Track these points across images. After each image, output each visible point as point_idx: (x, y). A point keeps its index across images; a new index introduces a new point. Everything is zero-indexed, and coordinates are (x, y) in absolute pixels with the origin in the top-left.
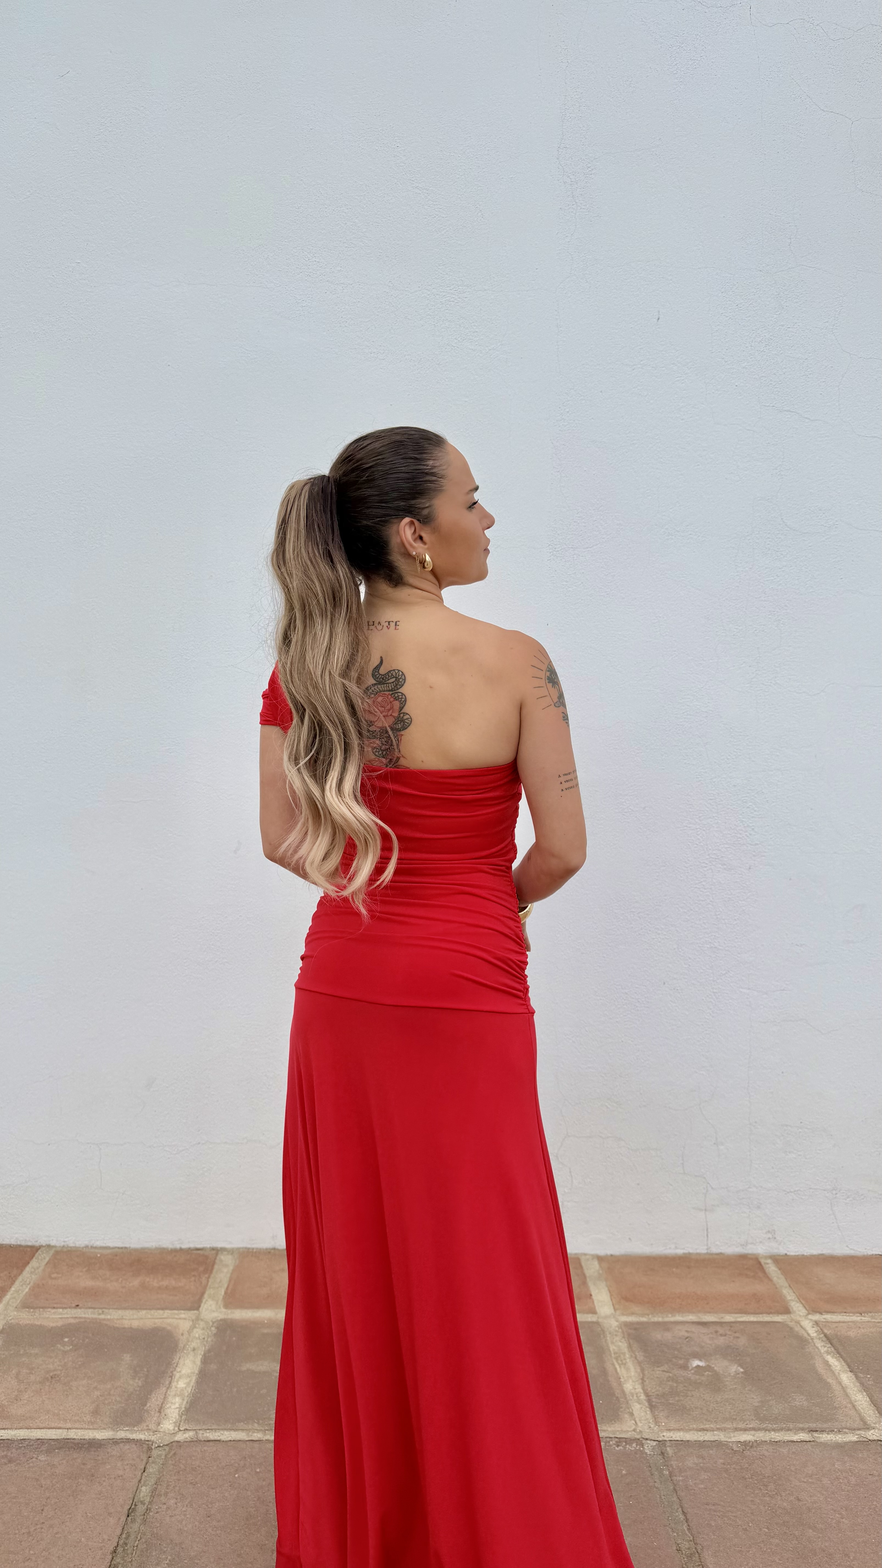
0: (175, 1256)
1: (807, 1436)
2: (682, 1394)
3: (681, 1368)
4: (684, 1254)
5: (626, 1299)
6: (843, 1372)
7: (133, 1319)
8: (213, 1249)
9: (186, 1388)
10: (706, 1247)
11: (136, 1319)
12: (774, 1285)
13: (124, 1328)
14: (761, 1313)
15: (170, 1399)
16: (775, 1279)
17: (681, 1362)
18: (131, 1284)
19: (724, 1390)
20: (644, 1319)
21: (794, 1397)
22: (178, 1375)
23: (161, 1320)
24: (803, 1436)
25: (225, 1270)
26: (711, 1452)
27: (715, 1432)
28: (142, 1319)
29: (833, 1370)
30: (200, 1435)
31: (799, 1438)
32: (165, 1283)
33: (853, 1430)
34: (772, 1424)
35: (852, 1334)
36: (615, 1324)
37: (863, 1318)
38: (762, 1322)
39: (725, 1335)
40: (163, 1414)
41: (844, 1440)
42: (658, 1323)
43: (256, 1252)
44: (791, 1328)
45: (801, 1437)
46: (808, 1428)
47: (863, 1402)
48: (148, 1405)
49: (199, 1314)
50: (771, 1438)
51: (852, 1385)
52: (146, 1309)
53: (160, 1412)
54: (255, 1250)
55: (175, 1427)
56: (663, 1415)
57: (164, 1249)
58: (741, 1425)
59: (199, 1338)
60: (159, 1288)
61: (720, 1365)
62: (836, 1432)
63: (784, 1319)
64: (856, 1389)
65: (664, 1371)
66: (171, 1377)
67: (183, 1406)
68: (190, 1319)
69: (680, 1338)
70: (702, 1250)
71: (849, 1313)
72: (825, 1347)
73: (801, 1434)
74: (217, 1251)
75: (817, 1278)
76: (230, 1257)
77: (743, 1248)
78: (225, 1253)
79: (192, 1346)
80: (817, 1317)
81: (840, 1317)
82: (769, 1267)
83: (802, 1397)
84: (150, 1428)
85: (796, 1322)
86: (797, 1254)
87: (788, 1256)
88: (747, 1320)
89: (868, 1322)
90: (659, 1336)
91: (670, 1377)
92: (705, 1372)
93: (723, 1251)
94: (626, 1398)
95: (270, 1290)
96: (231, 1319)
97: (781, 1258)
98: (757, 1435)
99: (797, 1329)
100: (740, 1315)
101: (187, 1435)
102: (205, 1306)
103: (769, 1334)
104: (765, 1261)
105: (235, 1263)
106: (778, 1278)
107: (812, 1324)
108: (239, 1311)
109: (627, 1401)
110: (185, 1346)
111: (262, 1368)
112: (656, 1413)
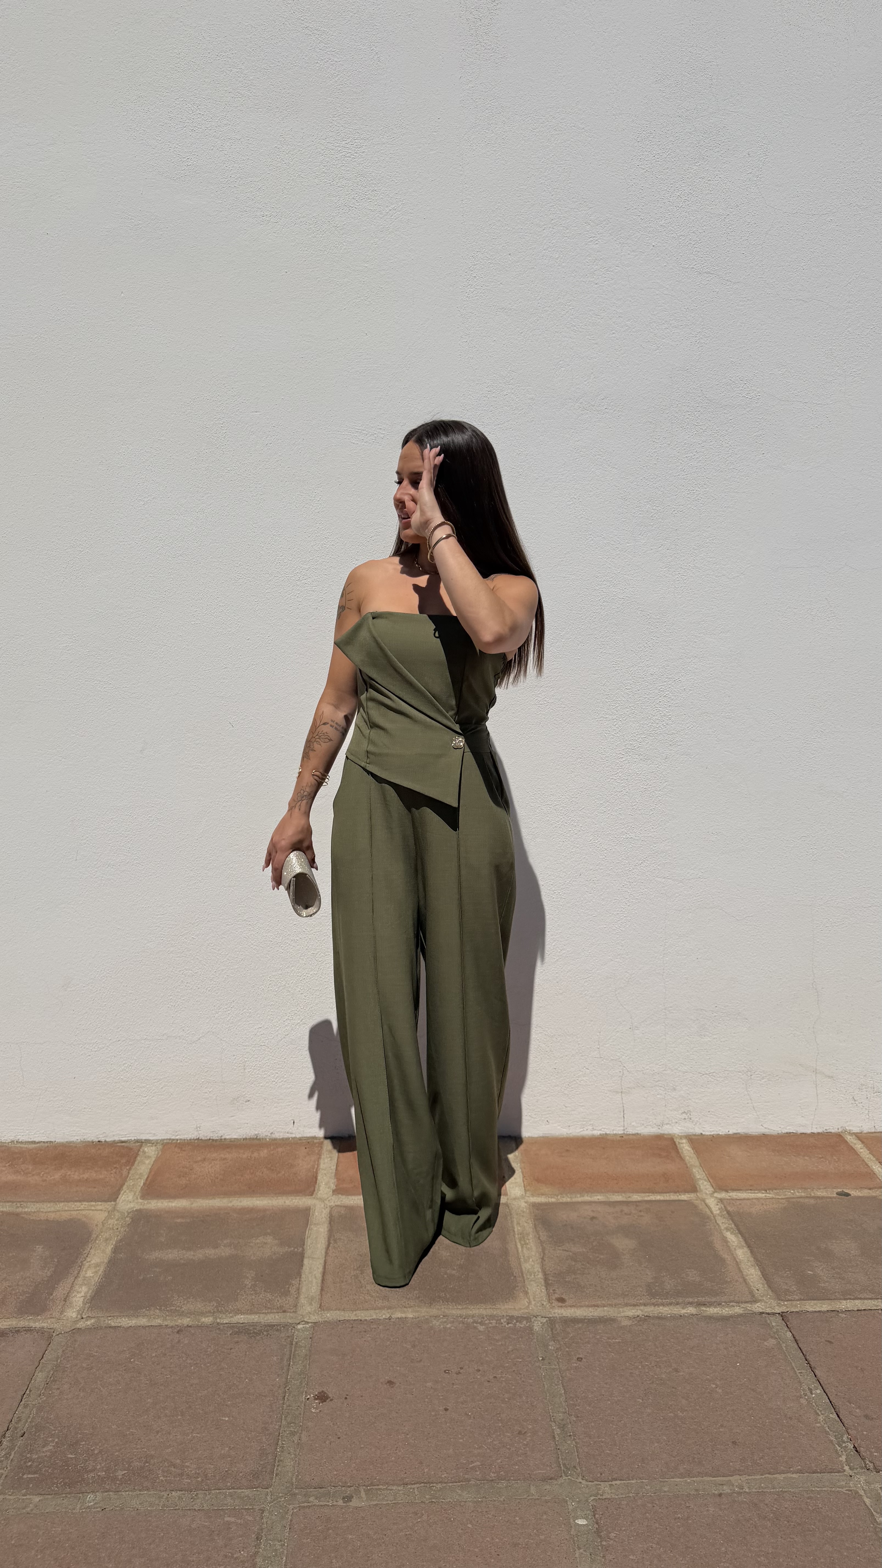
0: (99, 1149)
1: (695, 1309)
2: (579, 1272)
3: (581, 1246)
4: (600, 1135)
5: (538, 1180)
6: (739, 1248)
7: (50, 1212)
8: (137, 1141)
9: (93, 1277)
10: (623, 1128)
11: (54, 1212)
12: (686, 1164)
13: (40, 1220)
14: (668, 1193)
15: (77, 1287)
16: (687, 1158)
17: (582, 1241)
18: (53, 1178)
19: (621, 1268)
20: (553, 1200)
21: (688, 1273)
22: (87, 1264)
23: (78, 1212)
24: (691, 1310)
25: (147, 1162)
26: (598, 1327)
27: (605, 1308)
28: (58, 1211)
29: (730, 1246)
30: (102, 1323)
31: (686, 1312)
32: (86, 1176)
33: (739, 1302)
34: (662, 1299)
35: (754, 1210)
36: (523, 1204)
37: (767, 1195)
38: (669, 1201)
39: (630, 1214)
40: (68, 1302)
41: (730, 1312)
42: (566, 1203)
43: (179, 1143)
44: (696, 1207)
45: (689, 1311)
46: (697, 1302)
47: (754, 1276)
48: (54, 1295)
49: (115, 1205)
50: (660, 1313)
51: (746, 1260)
52: (64, 1202)
53: (65, 1300)
54: (179, 1141)
55: (77, 1315)
57: (89, 1142)
58: (632, 1301)
59: (113, 1228)
60: (80, 1180)
61: (620, 1242)
62: (723, 1306)
63: (690, 1197)
64: (749, 1264)
65: (563, 1250)
66: (80, 1266)
67: (89, 1295)
68: (106, 1209)
69: (585, 1218)
70: (619, 1131)
71: (754, 1190)
72: (725, 1223)
73: (689, 1308)
74: (141, 1143)
75: (729, 1156)
76: (154, 1148)
77: (659, 1129)
78: (149, 1144)
79: (104, 1237)
80: (723, 1195)
81: (745, 1194)
82: (684, 1147)
83: (695, 1272)
84: (53, 1316)
85: (701, 1200)
86: (712, 1133)
87: (703, 1135)
88: (654, 1199)
89: (772, 1198)
90: (564, 1217)
91: (569, 1256)
92: (605, 1250)
93: (639, 1132)
94: (523, 1277)
95: (189, 1180)
96: (146, 1210)
97: (696, 1137)
98: (646, 1310)
99: (701, 1207)
100: (647, 1194)
101: (89, 1323)
102: (122, 1198)
103: (673, 1212)
104: (680, 1141)
105: (157, 1155)
106: (690, 1157)
107: (716, 1201)
108: (155, 1201)
109: (524, 1280)
110: (97, 1236)
111: (171, 1256)
112: (551, 1291)
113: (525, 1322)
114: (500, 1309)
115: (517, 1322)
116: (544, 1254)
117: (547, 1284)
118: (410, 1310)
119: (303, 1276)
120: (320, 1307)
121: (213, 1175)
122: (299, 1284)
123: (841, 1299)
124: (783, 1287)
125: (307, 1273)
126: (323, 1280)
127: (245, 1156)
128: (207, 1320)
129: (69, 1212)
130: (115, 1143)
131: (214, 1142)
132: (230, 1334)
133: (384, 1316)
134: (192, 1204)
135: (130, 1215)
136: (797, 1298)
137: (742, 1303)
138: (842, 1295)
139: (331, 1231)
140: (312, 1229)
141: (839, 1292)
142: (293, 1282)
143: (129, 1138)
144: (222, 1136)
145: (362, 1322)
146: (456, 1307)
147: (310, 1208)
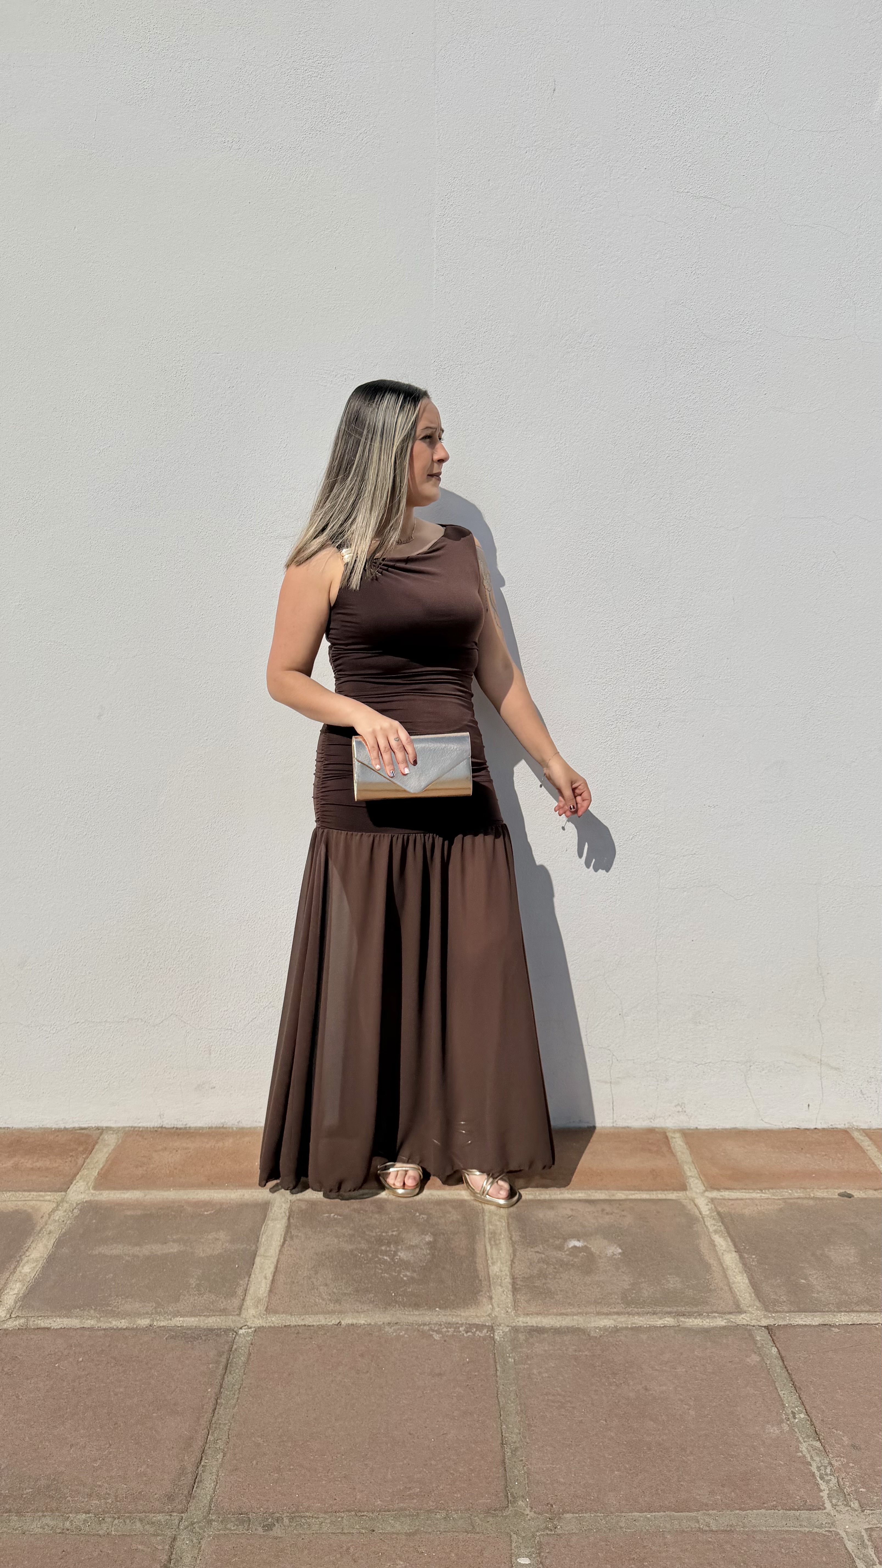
0: (57, 1136)
1: (673, 1320)
2: (550, 1276)
3: (555, 1248)
6: (728, 1252)
8: (98, 1128)
9: (30, 1273)
10: (612, 1121)
12: (677, 1160)
14: (656, 1190)
15: (11, 1285)
16: (679, 1154)
17: (557, 1242)
18: (4, 1166)
19: (596, 1273)
20: (530, 1197)
21: (669, 1279)
22: (26, 1259)
23: (25, 1202)
24: (669, 1321)
25: (105, 1150)
26: (565, 1338)
27: (575, 1317)
28: (5, 1201)
29: (718, 1250)
30: (31, 1323)
31: (663, 1322)
32: (38, 1164)
33: (722, 1313)
34: (638, 1308)
35: (746, 1212)
37: (763, 1195)
38: (655, 1199)
39: (612, 1214)
41: (712, 1324)
42: (545, 1201)
43: (142, 1131)
44: (684, 1207)
45: (666, 1322)
46: (676, 1313)
47: (742, 1284)
49: (66, 1196)
50: (634, 1323)
51: (734, 1266)
52: (12, 1191)
54: (141, 1129)
55: (7, 1314)
56: (524, 1299)
57: (48, 1128)
58: (605, 1310)
59: (59, 1220)
60: (32, 1169)
61: (597, 1245)
62: (704, 1317)
63: (678, 1196)
64: (736, 1270)
65: (537, 1252)
66: (18, 1261)
67: (22, 1292)
68: (55, 1200)
69: (563, 1217)
70: (608, 1123)
71: (748, 1189)
72: (714, 1225)
73: (666, 1319)
74: (101, 1130)
75: (724, 1153)
76: (115, 1136)
77: (651, 1122)
78: (111, 1132)
79: (48, 1230)
80: (715, 1194)
81: (738, 1194)
82: (676, 1142)
83: (677, 1279)
85: (690, 1200)
86: (708, 1128)
87: (700, 1129)
88: (639, 1198)
89: (767, 1199)
90: (541, 1216)
91: (542, 1258)
92: (580, 1252)
93: (629, 1125)
94: (490, 1281)
95: (146, 1170)
96: (97, 1201)
97: (691, 1131)
98: (619, 1320)
99: (689, 1207)
100: (633, 1192)
101: (17, 1323)
102: (73, 1188)
103: (658, 1212)
104: (673, 1135)
105: (117, 1143)
106: (683, 1153)
107: (707, 1201)
108: (107, 1192)
109: (490, 1284)
110: (41, 1229)
111: (115, 1252)
112: (518, 1297)
113: (485, 1331)
114: (460, 1315)
115: (476, 1331)
116: (515, 1255)
117: (515, 1289)
118: (362, 1316)
119: (253, 1276)
120: (266, 1310)
121: (172, 1165)
122: (248, 1284)
123: (835, 1312)
124: (772, 1297)
125: (257, 1273)
126: (273, 1281)
127: (208, 1146)
128: (144, 1322)
129: (16, 1202)
130: (76, 1130)
131: (178, 1130)
132: (166, 1339)
133: (333, 1322)
134: (145, 1196)
135: (79, 1206)
136: (786, 1309)
137: (725, 1313)
138: (837, 1308)
139: (288, 1227)
140: (268, 1225)
141: (833, 1304)
142: (241, 1282)
143: (90, 1125)
144: (186, 1125)
145: (309, 1328)
146: (412, 1313)
147: (269, 1202)
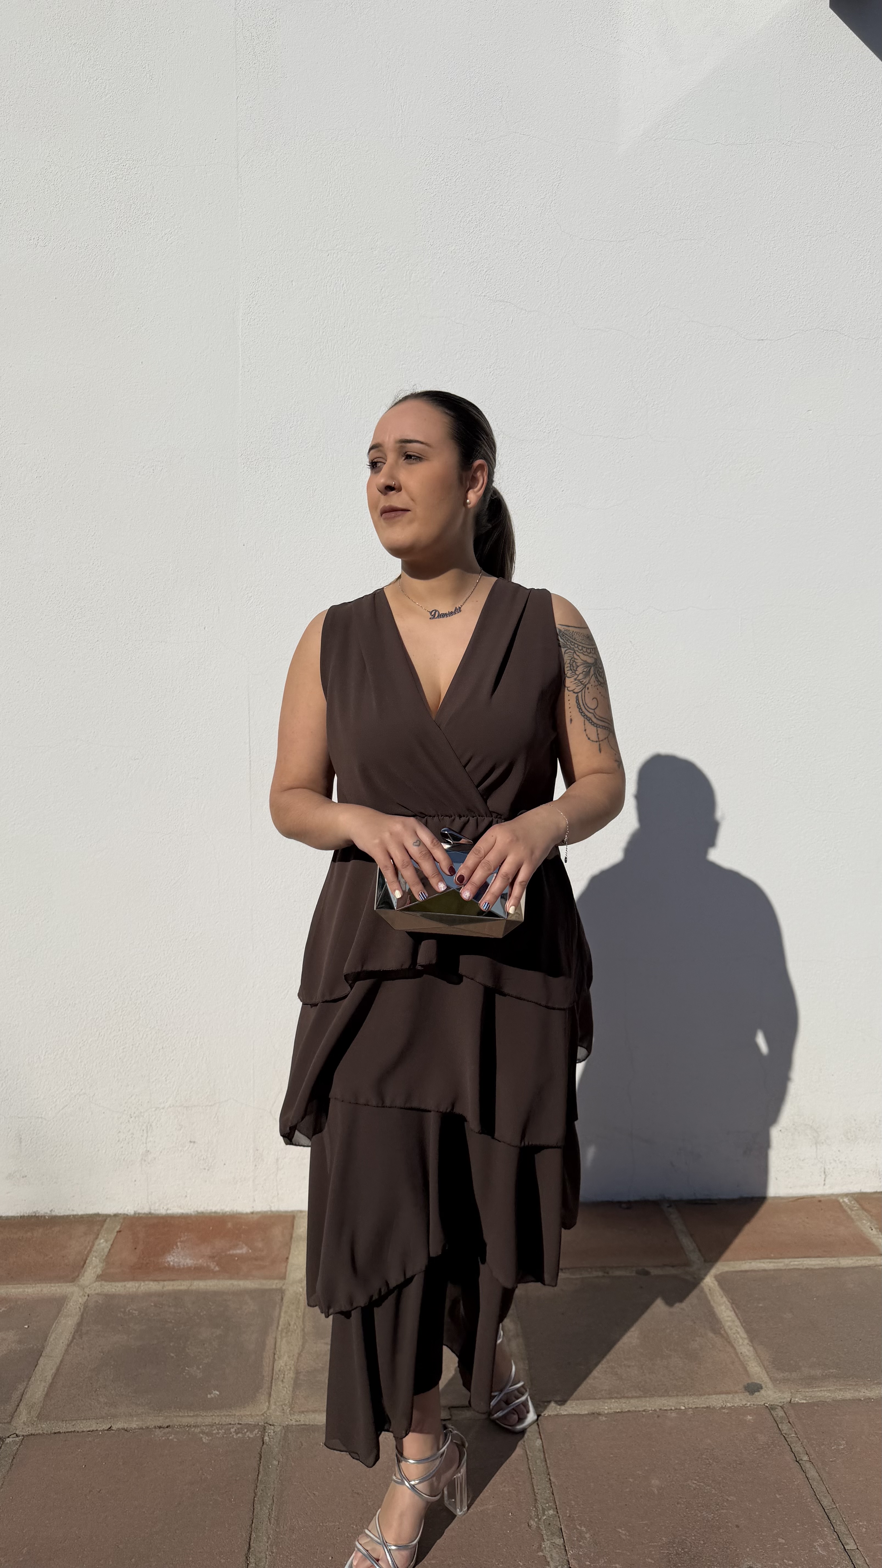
94: (273, 1376)
109: (272, 1380)
112: (297, 1393)
114: (235, 1415)
115: (247, 1432)
116: (303, 1348)
118: (135, 1419)
119: (33, 1378)
120: (38, 1417)
122: (26, 1388)
123: (606, 1398)
124: (549, 1384)
125: (37, 1376)
126: (51, 1385)
127: (16, 1237)
133: (105, 1427)
136: (559, 1397)
139: (79, 1324)
140: (60, 1322)
141: (606, 1390)
142: (19, 1386)
145: (78, 1434)
146: (186, 1414)
147: (66, 1297)
